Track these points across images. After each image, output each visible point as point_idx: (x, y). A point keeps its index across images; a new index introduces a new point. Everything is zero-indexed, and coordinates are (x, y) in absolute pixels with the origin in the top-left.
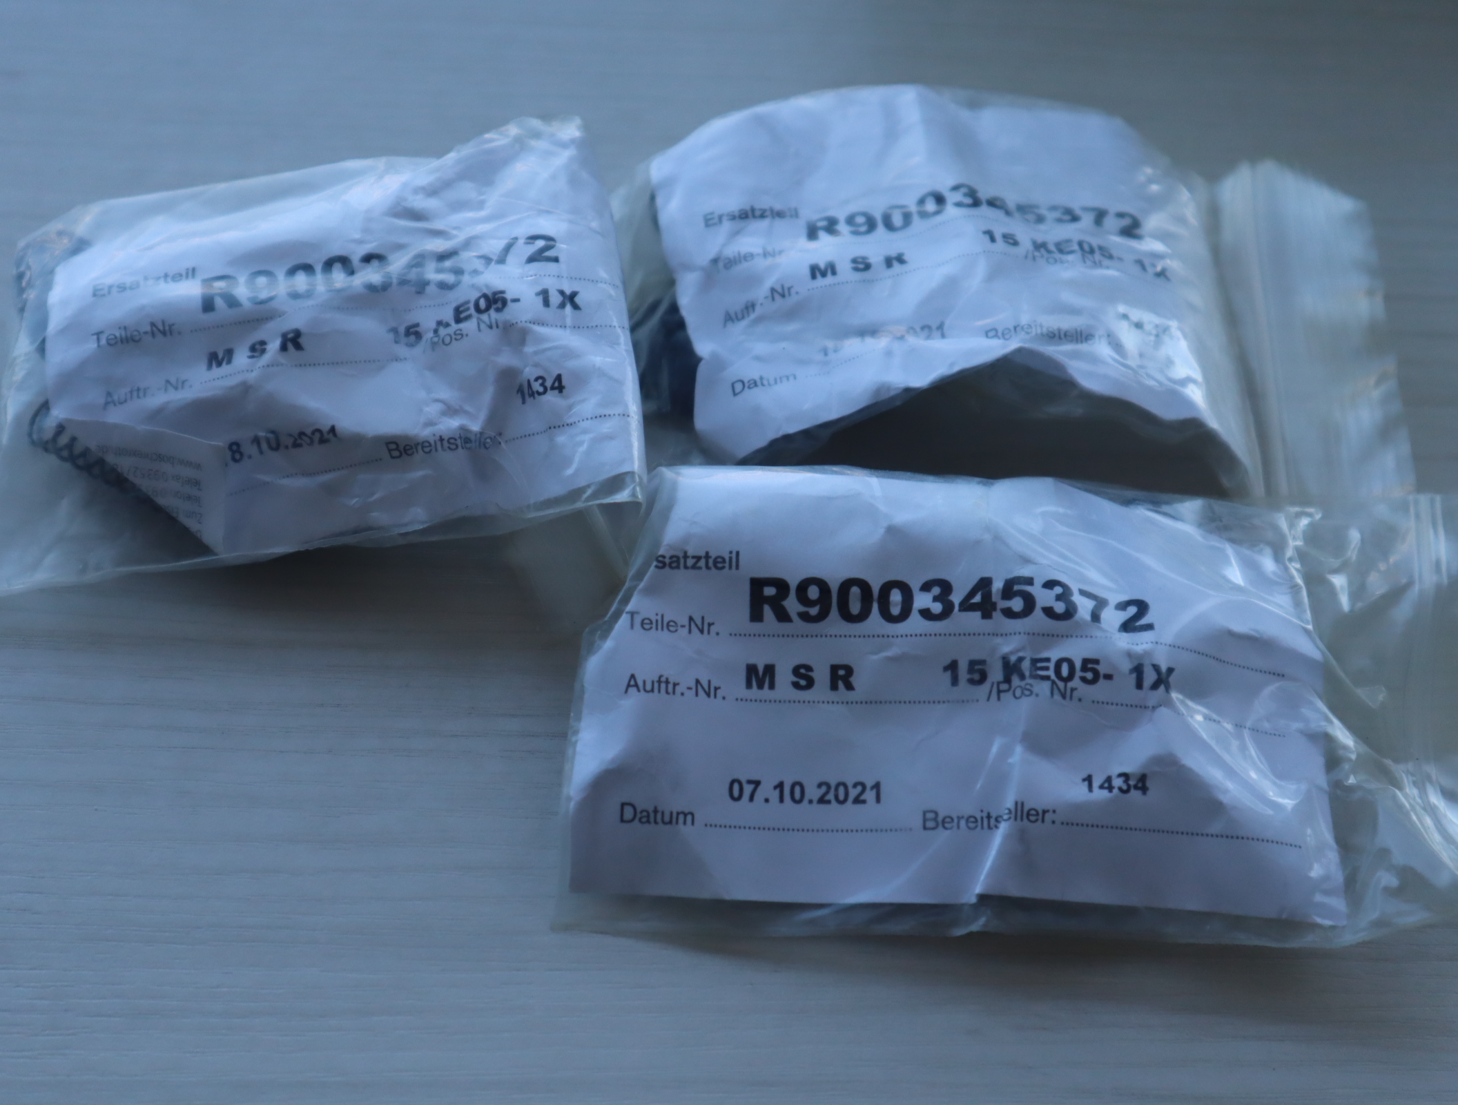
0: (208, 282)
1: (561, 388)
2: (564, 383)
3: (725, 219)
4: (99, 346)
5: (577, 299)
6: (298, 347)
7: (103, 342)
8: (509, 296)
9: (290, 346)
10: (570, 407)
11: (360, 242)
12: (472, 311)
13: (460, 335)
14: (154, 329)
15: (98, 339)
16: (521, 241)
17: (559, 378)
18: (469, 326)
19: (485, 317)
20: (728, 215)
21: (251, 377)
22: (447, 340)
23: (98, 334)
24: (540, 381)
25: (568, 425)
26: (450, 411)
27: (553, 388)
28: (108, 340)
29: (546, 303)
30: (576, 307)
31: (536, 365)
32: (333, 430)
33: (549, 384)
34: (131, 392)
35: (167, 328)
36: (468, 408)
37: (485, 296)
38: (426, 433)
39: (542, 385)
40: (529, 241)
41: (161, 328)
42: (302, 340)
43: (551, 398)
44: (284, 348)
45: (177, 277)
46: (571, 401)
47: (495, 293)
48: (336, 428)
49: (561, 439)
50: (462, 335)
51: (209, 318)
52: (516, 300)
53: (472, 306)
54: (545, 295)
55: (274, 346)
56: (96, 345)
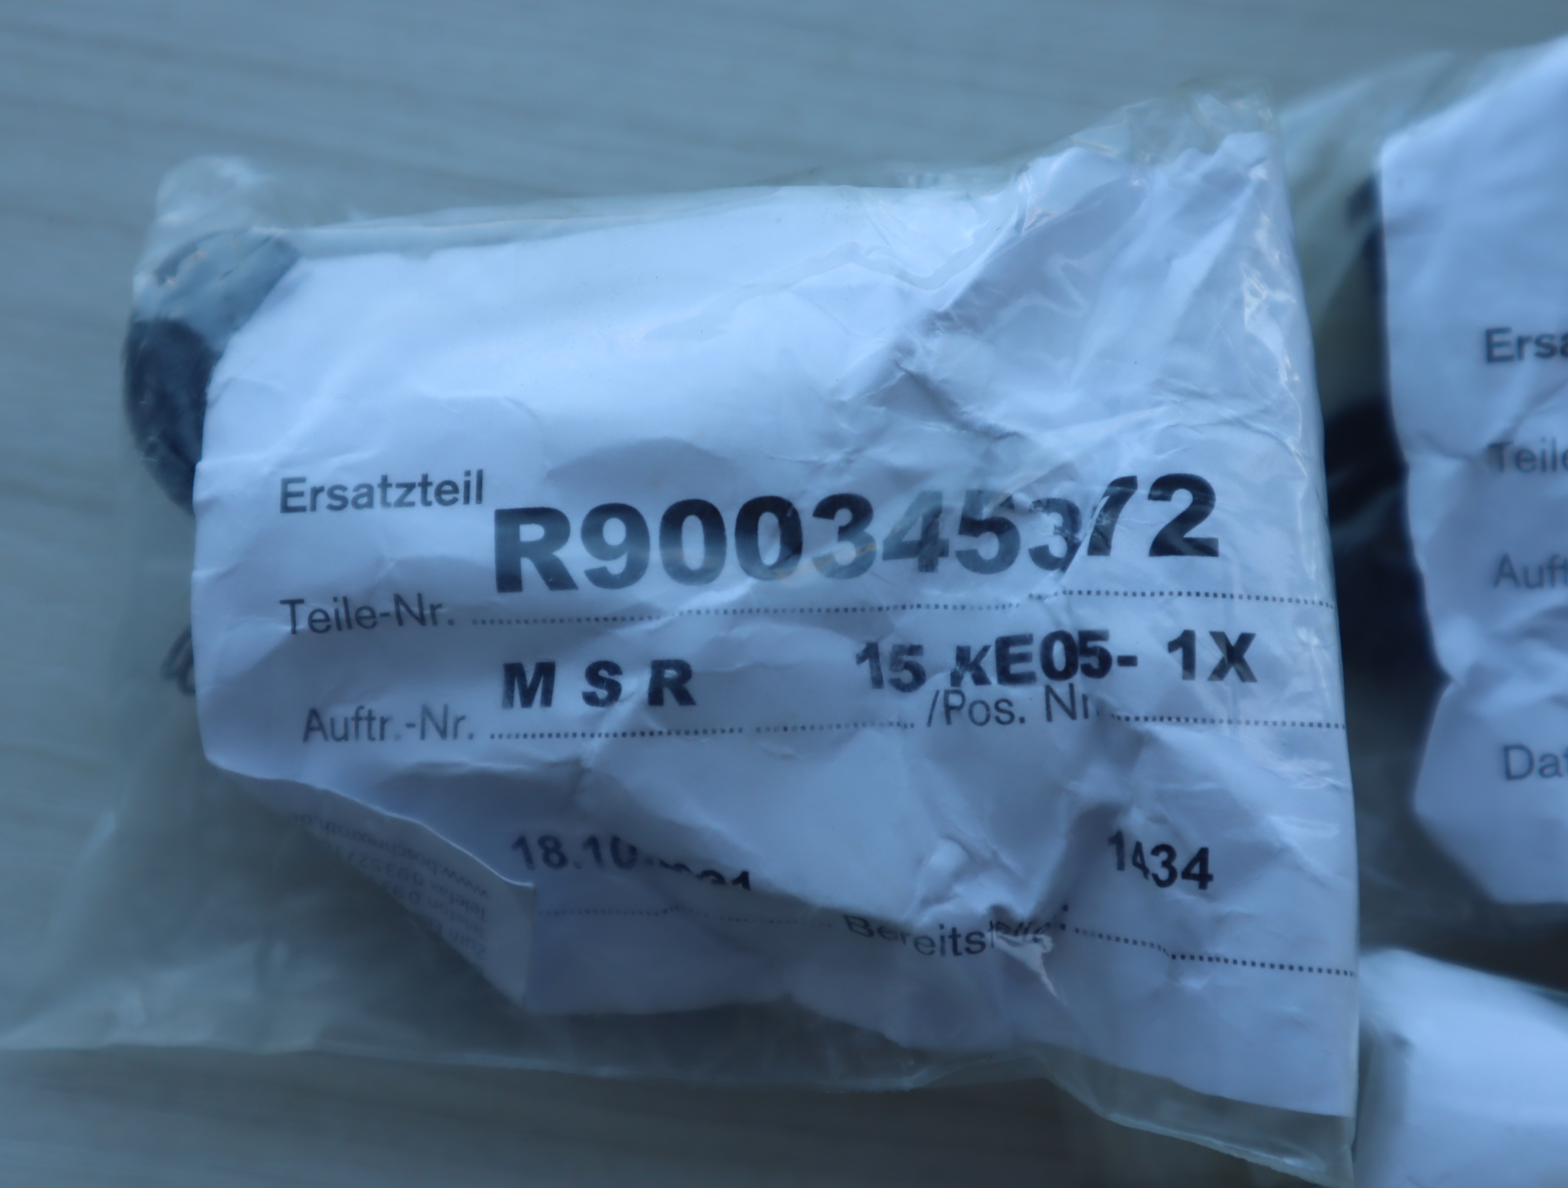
0: (509, 518)
1: (1203, 879)
2: (1212, 868)
3: (1530, 350)
4: (294, 631)
5: (1249, 655)
6: (684, 698)
7: (303, 625)
8: (1115, 647)
9: (668, 695)
10: (1219, 921)
11: (817, 468)
12: (1035, 666)
13: (1004, 713)
14: (402, 609)
15: (294, 622)
16: (1142, 491)
17: (1202, 856)
18: (1027, 697)
19: (1061, 688)
20: (1538, 342)
21: (592, 749)
22: (979, 712)
23: (293, 603)
24: (1163, 856)
25: (1210, 959)
26: (973, 865)
27: (1187, 874)
28: (312, 621)
29: (1189, 665)
30: (1246, 675)
31: (1160, 820)
32: (744, 879)
33: (1180, 864)
34: (357, 719)
35: (427, 612)
36: (1007, 859)
37: (1063, 636)
38: (924, 920)
39: (1166, 864)
40: (1158, 493)
41: (416, 610)
42: (692, 686)
43: (1182, 893)
44: (655, 698)
45: (446, 493)
46: (1225, 907)
47: (1087, 636)
48: (752, 878)
49: (1194, 983)
50: (1012, 715)
51: (508, 600)
52: (1128, 661)
53: (1035, 649)
54: (1184, 644)
55: (635, 684)
56: (288, 628)
